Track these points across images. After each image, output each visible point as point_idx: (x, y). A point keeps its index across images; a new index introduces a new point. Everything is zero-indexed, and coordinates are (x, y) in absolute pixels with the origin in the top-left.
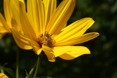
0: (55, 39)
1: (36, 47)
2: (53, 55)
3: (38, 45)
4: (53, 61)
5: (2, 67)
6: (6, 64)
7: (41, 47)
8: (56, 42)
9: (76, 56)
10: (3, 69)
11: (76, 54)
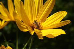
0: (42, 25)
1: (30, 30)
2: (42, 35)
3: (32, 28)
4: (42, 39)
5: (8, 43)
6: (10, 40)
7: (33, 30)
8: (43, 27)
9: (56, 36)
10: (8, 44)
11: (56, 34)
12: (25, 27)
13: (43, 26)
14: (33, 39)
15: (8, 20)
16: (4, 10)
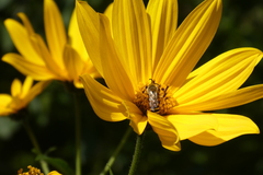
0: (174, 96)
3: (137, 109)
4: (175, 148)
5: (45, 157)
6: (52, 149)
8: (177, 104)
9: (227, 138)
10: (46, 161)
12: (116, 105)
13: (179, 100)
14: (140, 147)
15: (46, 76)
16: (32, 42)
